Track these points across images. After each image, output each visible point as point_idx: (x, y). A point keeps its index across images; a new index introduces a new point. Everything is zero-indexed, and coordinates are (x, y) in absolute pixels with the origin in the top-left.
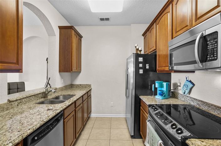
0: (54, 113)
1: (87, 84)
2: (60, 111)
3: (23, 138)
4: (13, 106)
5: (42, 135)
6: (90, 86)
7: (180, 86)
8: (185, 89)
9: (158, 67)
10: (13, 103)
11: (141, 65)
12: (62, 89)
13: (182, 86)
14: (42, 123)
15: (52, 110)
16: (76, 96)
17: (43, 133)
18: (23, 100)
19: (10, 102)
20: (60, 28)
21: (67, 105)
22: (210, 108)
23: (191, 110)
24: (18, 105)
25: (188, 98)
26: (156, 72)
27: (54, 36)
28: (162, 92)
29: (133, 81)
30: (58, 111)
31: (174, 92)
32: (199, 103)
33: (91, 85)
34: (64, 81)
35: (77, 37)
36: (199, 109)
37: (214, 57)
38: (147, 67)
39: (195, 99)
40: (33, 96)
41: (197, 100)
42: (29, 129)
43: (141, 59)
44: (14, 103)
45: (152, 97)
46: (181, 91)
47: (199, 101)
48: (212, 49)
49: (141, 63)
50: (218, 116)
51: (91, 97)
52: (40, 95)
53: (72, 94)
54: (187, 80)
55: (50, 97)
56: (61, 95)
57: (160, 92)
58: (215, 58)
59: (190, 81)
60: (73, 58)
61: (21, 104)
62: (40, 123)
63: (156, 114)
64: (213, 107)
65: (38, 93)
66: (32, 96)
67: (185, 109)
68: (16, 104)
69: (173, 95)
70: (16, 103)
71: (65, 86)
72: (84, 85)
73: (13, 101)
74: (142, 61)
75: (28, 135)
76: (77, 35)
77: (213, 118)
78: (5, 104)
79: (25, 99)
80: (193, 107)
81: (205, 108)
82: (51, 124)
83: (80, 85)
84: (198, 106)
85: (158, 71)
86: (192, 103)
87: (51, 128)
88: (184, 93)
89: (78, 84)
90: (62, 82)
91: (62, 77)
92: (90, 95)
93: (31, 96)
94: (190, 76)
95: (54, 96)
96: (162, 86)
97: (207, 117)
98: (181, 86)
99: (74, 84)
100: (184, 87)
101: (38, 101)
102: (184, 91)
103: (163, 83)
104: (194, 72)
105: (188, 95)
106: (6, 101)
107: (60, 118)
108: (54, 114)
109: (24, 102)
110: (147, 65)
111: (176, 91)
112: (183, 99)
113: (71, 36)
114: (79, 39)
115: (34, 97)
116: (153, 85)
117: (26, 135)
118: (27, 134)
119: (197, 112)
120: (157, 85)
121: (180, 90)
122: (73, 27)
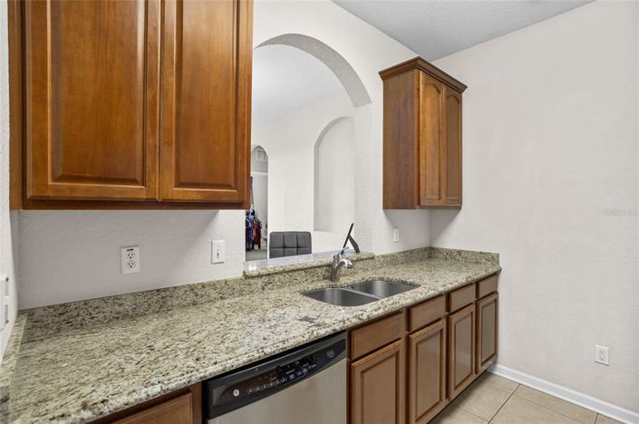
0: (307, 336)
1: (484, 251)
2: (329, 331)
3: (189, 382)
4: (253, 288)
5: (258, 389)
6: (494, 259)
10: (252, 281)
12: (392, 260)
14: (257, 355)
15: (311, 322)
16: (418, 289)
17: (260, 384)
18: (277, 278)
19: (246, 278)
20: (386, 75)
21: (365, 317)
24: (263, 289)
27: (368, 103)
30: (323, 332)
33: (498, 256)
34: (401, 235)
35: (439, 92)
40: (301, 270)
42: (216, 363)
44: (256, 281)
51: (496, 301)
52: (319, 270)
53: (411, 280)
55: (345, 281)
56: (382, 279)
60: (422, 162)
61: (270, 286)
62: (251, 354)
65: (315, 264)
66: (298, 270)
68: (259, 286)
70: (260, 282)
71: (404, 252)
72: (473, 253)
73: (253, 277)
75: (205, 377)
76: (438, 83)
78: (236, 281)
79: (281, 277)
82: (292, 366)
83: (459, 252)
87: (292, 377)
89: (451, 248)
90: (395, 237)
91: (393, 224)
92: (495, 293)
93: (295, 271)
95: (358, 278)
99: (438, 249)
101: (311, 287)
106: (240, 275)
107: (330, 354)
108: (306, 338)
109: (278, 283)
113: (416, 91)
114: (447, 97)
115: (304, 274)
117: (201, 378)
118: (202, 375)
122: (419, 62)
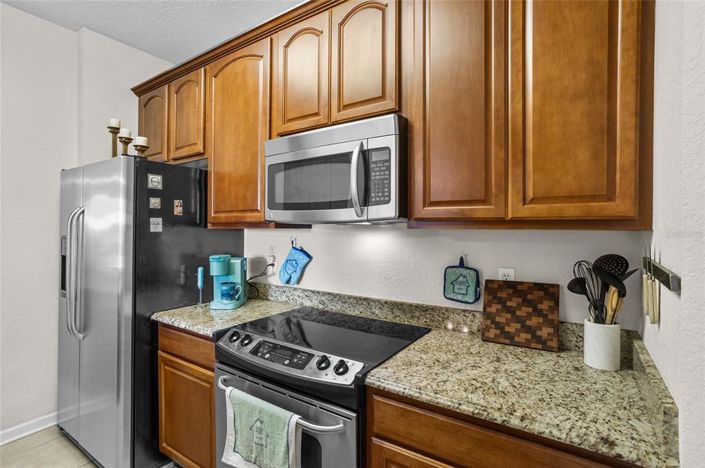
7: (273, 265)
8: (290, 270)
9: (216, 212)
11: (155, 203)
13: (280, 263)
22: (346, 305)
23: (302, 321)
25: (297, 293)
26: (206, 226)
28: (233, 288)
29: (126, 263)
31: (255, 284)
32: (323, 298)
36: (323, 313)
37: (384, 196)
38: (178, 210)
39: (313, 292)
41: (318, 292)
43: (155, 181)
45: (199, 309)
46: (275, 278)
47: (324, 294)
48: (380, 179)
49: (154, 193)
50: (361, 315)
54: (294, 248)
57: (224, 288)
58: (387, 199)
59: (302, 250)
63: (255, 352)
64: (351, 300)
67: (288, 322)
69: (254, 291)
74: (160, 187)
77: (351, 325)
80: (308, 313)
81: (335, 307)
84: (321, 307)
85: (213, 224)
86: (308, 303)
88: (288, 282)
94: (302, 237)
96: (228, 270)
97: (340, 326)
98: (275, 263)
100: (288, 265)
102: (287, 277)
103: (232, 261)
104: (309, 227)
105: (296, 286)
110: (177, 202)
111: (261, 280)
112: (284, 298)
116: (200, 270)
119: (319, 322)
120: (215, 269)
121: (274, 274)
